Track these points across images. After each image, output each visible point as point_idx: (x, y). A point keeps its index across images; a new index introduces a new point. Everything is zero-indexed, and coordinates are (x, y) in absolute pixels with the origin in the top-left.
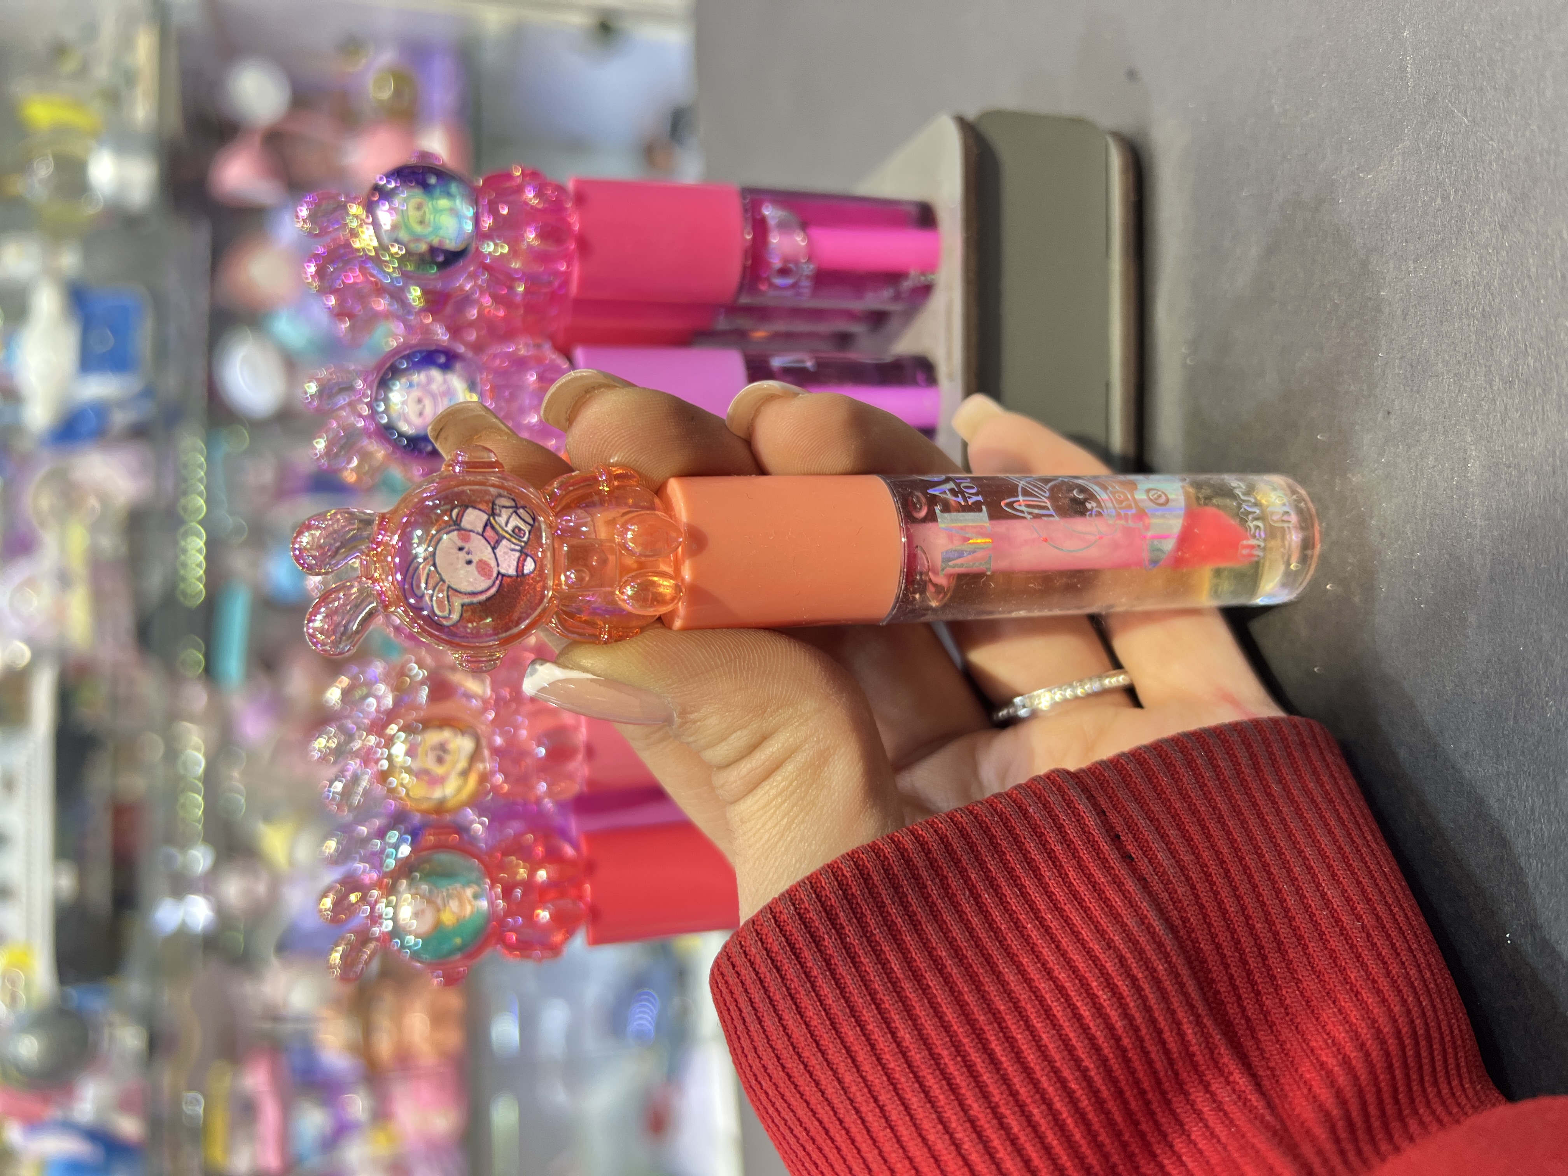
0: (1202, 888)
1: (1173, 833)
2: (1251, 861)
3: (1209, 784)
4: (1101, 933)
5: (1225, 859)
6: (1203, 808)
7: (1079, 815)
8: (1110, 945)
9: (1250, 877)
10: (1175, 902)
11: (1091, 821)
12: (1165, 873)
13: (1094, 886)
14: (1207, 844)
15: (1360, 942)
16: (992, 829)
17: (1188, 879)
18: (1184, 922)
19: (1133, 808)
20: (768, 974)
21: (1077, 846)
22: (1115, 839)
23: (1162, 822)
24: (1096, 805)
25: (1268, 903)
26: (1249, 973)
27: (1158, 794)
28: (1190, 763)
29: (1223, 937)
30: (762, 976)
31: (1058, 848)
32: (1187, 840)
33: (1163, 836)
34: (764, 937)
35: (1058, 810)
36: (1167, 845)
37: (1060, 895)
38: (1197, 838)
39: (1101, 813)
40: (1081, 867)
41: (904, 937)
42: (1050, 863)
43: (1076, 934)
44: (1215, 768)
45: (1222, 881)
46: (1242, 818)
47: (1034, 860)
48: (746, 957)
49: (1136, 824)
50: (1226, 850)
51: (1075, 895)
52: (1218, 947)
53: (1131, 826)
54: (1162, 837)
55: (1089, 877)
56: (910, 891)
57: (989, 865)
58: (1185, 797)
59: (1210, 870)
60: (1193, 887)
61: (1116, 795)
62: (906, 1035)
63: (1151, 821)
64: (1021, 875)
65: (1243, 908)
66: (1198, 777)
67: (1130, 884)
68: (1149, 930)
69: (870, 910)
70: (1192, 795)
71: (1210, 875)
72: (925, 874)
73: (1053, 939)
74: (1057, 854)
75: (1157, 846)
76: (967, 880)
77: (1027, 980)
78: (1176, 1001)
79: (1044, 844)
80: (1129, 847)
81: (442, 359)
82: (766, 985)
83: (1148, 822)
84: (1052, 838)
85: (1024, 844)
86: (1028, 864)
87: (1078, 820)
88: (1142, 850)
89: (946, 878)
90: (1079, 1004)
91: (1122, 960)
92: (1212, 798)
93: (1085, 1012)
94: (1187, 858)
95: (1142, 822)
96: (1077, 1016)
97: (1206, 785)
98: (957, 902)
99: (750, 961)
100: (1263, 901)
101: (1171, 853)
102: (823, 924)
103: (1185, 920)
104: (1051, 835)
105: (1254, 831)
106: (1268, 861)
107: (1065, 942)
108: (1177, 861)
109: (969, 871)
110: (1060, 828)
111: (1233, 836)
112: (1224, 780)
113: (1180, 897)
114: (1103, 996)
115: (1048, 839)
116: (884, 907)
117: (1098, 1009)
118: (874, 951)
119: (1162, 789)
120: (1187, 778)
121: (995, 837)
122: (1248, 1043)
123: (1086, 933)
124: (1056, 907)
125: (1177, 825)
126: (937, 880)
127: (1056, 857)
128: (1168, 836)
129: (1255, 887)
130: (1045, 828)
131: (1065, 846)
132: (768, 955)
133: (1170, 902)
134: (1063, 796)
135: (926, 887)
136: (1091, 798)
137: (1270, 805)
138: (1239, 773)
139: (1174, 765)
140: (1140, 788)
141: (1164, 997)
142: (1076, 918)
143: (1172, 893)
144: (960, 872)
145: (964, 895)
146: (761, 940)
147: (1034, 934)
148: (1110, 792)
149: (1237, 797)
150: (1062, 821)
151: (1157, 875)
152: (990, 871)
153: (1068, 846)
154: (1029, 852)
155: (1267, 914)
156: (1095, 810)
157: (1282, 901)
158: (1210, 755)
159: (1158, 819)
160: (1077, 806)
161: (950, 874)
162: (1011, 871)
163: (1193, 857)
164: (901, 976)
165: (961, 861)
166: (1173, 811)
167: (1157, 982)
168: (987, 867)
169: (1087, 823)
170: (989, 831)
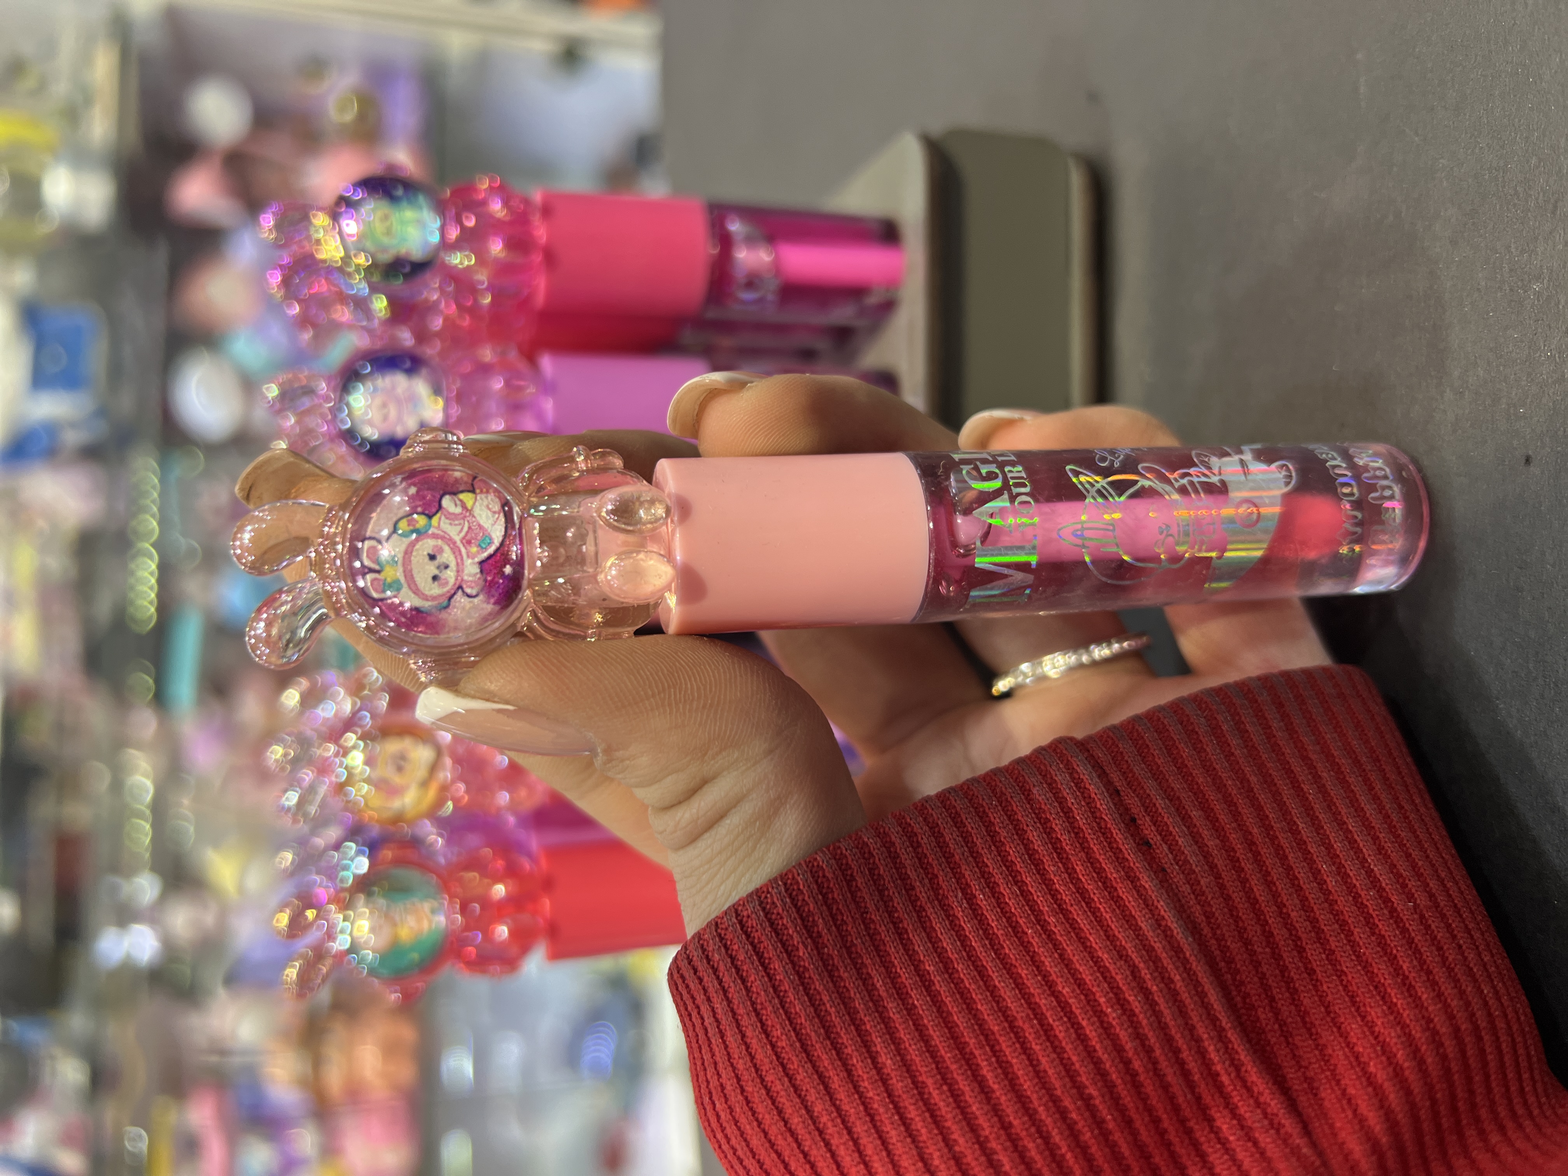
0: (1228, 876)
1: (1196, 814)
2: (1285, 840)
3: (1236, 753)
4: (1110, 938)
5: (1255, 840)
6: (1230, 782)
7: (1090, 797)
8: (1122, 955)
9: (1284, 858)
10: (1199, 894)
11: (1104, 804)
12: (1186, 861)
14: (1234, 825)
15: (1413, 927)
16: (990, 815)
17: (1212, 867)
18: (1207, 918)
19: (1151, 787)
20: (732, 984)
21: (1087, 835)
22: (1131, 824)
23: (1184, 801)
24: (1109, 784)
25: (1304, 887)
26: (1283, 969)
27: (1178, 768)
28: (1215, 730)
29: (1254, 932)
30: (726, 986)
31: (1065, 838)
32: (1211, 821)
33: (1185, 818)
34: (729, 943)
35: (1066, 792)
36: (1188, 828)
37: (1067, 895)
38: (1224, 818)
39: (1115, 794)
40: (1091, 860)
41: (888, 949)
42: (1055, 855)
43: (1082, 941)
44: (1243, 733)
45: (1251, 867)
46: (1274, 789)
47: (1037, 851)
48: (709, 963)
49: (1155, 805)
50: (1256, 830)
51: (1082, 893)
52: (1247, 943)
53: (1149, 808)
54: (1183, 819)
55: (1099, 872)
56: (896, 894)
57: (985, 860)
58: (1209, 769)
59: (1238, 854)
60: (1218, 877)
61: (1131, 771)
62: (888, 1061)
63: (1171, 800)
64: (1021, 870)
65: (1275, 895)
66: (1223, 744)
67: (1147, 881)
68: (1167, 934)
69: (852, 917)
70: (1217, 767)
71: (1238, 860)
72: (912, 875)
73: (1056, 946)
74: (1064, 844)
75: (1177, 829)
76: (959, 878)
78: (1196, 1016)
79: (1048, 831)
80: (1146, 832)
81: (408, 364)
82: (730, 996)
83: (1167, 801)
84: (1058, 825)
85: (1026, 832)
86: (1030, 856)
87: (1088, 804)
88: (1161, 835)
89: (937, 877)
90: (1084, 1023)
91: (1134, 972)
92: (1240, 768)
93: (1091, 1032)
94: (1212, 843)
95: (1160, 803)
96: (1082, 1038)
97: (1233, 754)
98: (949, 905)
99: (713, 967)
100: (1299, 885)
101: (1193, 837)
102: (798, 932)
103: (1209, 916)
104: (1057, 822)
105: (1288, 803)
106: (1305, 838)
107: (1071, 949)
108: (1199, 847)
109: (963, 867)
110: (1067, 813)
111: (1264, 812)
112: (1253, 746)
113: (1204, 888)
114: (1112, 1014)
115: (1054, 826)
116: (867, 913)
117: (1106, 1029)
118: (855, 964)
119: (1183, 763)
120: (1212, 749)
121: (994, 824)
122: (1282, 1053)
123: (1094, 940)
124: (1062, 910)
125: (1200, 803)
126: (926, 881)
128: (1190, 817)
129: (1289, 869)
130: (1051, 814)
131: (1073, 835)
132: (732, 963)
133: (1192, 896)
134: (1071, 774)
135: (913, 888)
136: (1103, 775)
137: (1306, 772)
138: (1270, 736)
139: (1197, 733)
140: (1159, 762)
141: (1182, 1011)
142: (1083, 922)
143: (1194, 883)
144: (952, 869)
145: (956, 897)
146: (725, 946)
147: (1035, 941)
148: (1125, 766)
149: (1268, 765)
150: (1070, 805)
151: (1177, 864)
152: (987, 866)
153: (1076, 834)
154: (1032, 842)
155: (1304, 900)
156: (1108, 790)
157: (1322, 883)
158: (1237, 718)
159: (1178, 798)
160: (1087, 786)
161: (941, 873)
162: (1009, 866)
163: (1218, 841)
164: (884, 994)
165: (953, 855)
166: (1195, 787)
167: (1174, 995)
168: (983, 862)
169: (1098, 806)
170: (987, 816)
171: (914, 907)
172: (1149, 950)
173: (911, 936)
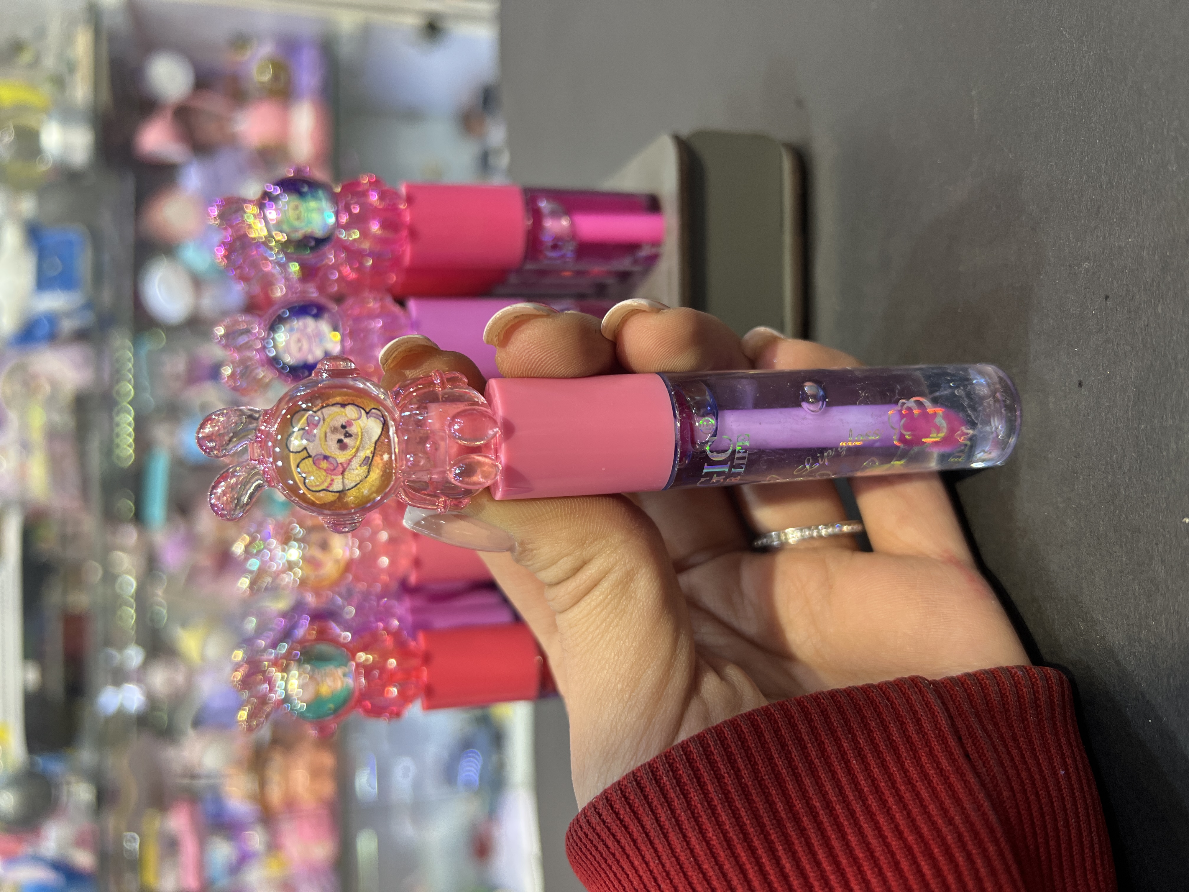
7: (934, 714)
11: (943, 721)
13: (941, 772)
16: (864, 711)
21: (930, 738)
22: (960, 740)
24: (947, 709)
35: (918, 707)
39: (950, 717)
40: (932, 754)
42: (908, 746)
47: (895, 741)
51: (925, 775)
55: (937, 763)
57: (858, 739)
61: (962, 707)
67: (970, 777)
73: (905, 807)
74: (914, 741)
75: (990, 754)
76: (840, 747)
77: (882, 836)
79: (904, 731)
80: (969, 749)
83: (984, 733)
85: (888, 727)
87: (933, 718)
88: (978, 754)
89: (823, 743)
95: (980, 733)
98: (831, 763)
104: (911, 725)
110: (918, 721)
121: (866, 717)
123: (932, 808)
127: (912, 743)
128: (998, 747)
134: (923, 698)
135: (806, 748)
136: (944, 703)
144: (835, 740)
145: (837, 758)
150: (920, 716)
152: (859, 743)
153: (923, 736)
154: (892, 735)
156: (946, 713)
160: (933, 706)
161: (827, 741)
162: (875, 746)
165: (836, 731)
169: (939, 721)
170: (862, 712)
171: (807, 760)
172: (971, 826)
173: (804, 779)
